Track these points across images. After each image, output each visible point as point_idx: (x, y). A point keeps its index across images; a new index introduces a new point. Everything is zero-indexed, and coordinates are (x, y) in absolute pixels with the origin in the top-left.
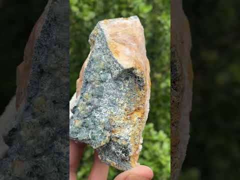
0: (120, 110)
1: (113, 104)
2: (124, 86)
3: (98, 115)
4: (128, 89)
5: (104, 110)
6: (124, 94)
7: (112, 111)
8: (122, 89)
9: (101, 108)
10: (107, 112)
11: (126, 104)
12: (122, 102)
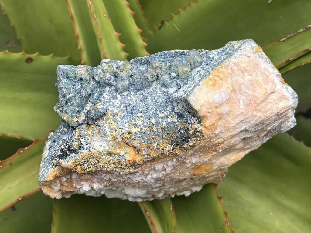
0: (127, 125)
1: (131, 111)
2: (167, 117)
3: (106, 97)
4: (164, 123)
5: (117, 102)
6: (153, 121)
7: (121, 113)
8: (161, 115)
9: (119, 96)
10: (116, 108)
11: (139, 129)
12: (139, 122)
